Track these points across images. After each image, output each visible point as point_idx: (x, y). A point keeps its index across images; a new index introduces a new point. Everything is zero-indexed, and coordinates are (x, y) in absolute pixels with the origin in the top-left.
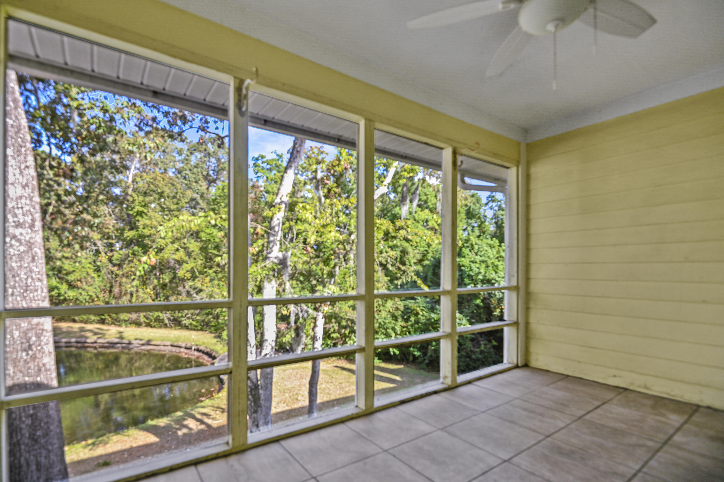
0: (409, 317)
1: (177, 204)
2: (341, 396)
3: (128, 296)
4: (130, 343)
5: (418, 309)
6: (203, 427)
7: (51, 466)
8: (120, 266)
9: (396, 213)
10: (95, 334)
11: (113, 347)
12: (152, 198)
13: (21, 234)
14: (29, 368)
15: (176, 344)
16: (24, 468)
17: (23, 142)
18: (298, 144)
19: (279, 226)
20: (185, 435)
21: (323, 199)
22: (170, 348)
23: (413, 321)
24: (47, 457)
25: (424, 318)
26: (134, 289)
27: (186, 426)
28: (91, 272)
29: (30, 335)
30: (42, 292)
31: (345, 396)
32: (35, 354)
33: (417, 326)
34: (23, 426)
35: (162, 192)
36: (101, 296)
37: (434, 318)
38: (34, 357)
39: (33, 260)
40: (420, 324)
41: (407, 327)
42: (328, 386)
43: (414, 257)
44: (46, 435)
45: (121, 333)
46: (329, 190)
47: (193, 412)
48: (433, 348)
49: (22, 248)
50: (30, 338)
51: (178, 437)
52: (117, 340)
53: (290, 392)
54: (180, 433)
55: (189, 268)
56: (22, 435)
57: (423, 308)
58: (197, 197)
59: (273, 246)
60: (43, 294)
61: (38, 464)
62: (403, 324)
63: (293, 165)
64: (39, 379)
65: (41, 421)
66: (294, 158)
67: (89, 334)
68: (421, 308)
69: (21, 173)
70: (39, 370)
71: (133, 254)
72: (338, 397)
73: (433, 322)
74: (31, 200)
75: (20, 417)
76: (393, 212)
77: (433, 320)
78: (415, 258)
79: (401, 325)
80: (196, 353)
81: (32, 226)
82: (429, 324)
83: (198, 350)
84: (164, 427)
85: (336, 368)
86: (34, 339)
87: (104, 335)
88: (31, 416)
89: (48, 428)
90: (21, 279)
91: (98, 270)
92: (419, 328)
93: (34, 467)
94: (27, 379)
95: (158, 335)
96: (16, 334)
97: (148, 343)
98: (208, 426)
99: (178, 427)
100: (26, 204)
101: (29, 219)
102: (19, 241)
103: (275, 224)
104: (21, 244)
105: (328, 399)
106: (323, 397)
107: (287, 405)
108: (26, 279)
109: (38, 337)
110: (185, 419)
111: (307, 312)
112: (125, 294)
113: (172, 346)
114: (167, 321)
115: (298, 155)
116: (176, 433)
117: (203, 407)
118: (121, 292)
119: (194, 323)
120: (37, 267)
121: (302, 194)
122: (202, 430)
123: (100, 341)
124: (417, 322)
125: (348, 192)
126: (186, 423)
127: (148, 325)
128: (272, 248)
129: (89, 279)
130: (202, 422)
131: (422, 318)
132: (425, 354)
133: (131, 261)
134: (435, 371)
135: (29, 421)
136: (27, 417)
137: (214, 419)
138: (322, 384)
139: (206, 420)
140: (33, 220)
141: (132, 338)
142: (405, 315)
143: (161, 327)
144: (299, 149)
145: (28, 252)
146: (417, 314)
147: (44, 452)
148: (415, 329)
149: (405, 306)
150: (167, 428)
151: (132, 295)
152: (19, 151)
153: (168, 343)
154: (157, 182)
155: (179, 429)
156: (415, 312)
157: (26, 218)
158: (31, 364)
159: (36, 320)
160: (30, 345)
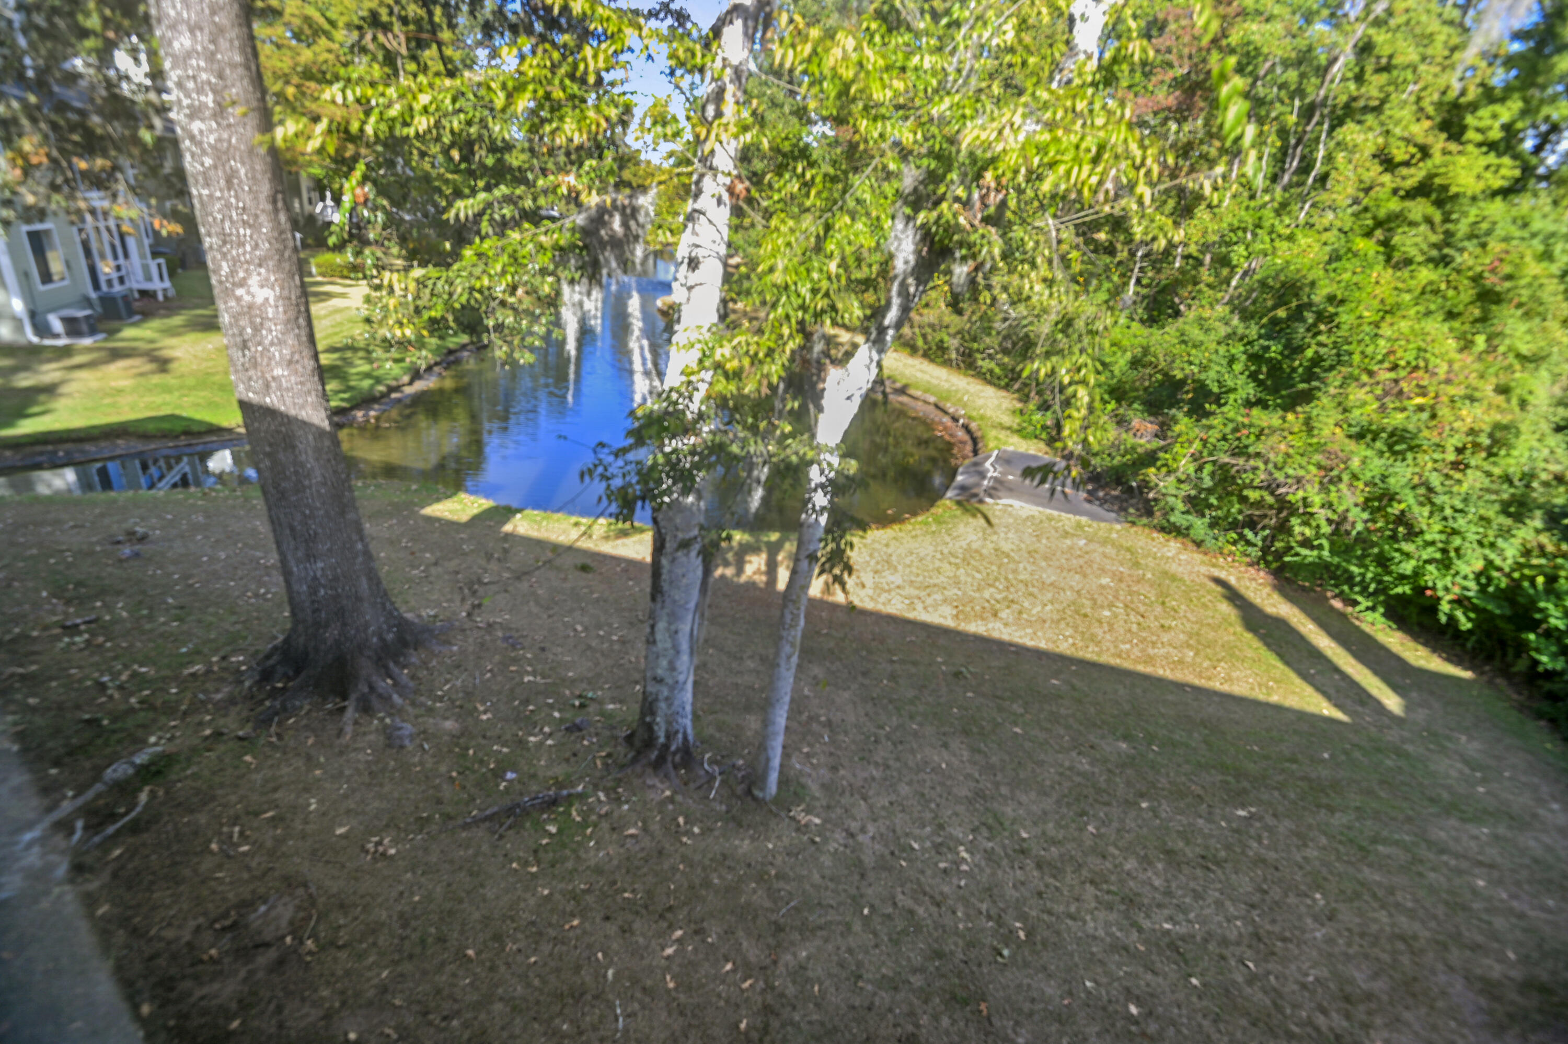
14: (250, 379)
15: (941, 405)
22: (932, 408)
24: (304, 524)
29: (242, 323)
30: (255, 247)
38: (255, 362)
39: (229, 184)
44: (298, 489)
49: (207, 161)
50: (244, 329)
60: (259, 253)
61: (292, 528)
64: (269, 400)
70: (268, 385)
80: (961, 434)
81: (219, 115)
83: (966, 428)
85: (1212, 585)
86: (249, 330)
88: (269, 455)
89: (299, 481)
90: (215, 221)
94: (251, 395)
95: (927, 377)
101: (208, 100)
102: (200, 144)
104: (204, 152)
108: (222, 221)
110: (758, 552)
113: (937, 406)
119: (997, 370)
120: (237, 197)
143: (940, 364)
145: (216, 167)
153: (932, 399)
158: (252, 373)
159: (247, 298)
160: (245, 342)
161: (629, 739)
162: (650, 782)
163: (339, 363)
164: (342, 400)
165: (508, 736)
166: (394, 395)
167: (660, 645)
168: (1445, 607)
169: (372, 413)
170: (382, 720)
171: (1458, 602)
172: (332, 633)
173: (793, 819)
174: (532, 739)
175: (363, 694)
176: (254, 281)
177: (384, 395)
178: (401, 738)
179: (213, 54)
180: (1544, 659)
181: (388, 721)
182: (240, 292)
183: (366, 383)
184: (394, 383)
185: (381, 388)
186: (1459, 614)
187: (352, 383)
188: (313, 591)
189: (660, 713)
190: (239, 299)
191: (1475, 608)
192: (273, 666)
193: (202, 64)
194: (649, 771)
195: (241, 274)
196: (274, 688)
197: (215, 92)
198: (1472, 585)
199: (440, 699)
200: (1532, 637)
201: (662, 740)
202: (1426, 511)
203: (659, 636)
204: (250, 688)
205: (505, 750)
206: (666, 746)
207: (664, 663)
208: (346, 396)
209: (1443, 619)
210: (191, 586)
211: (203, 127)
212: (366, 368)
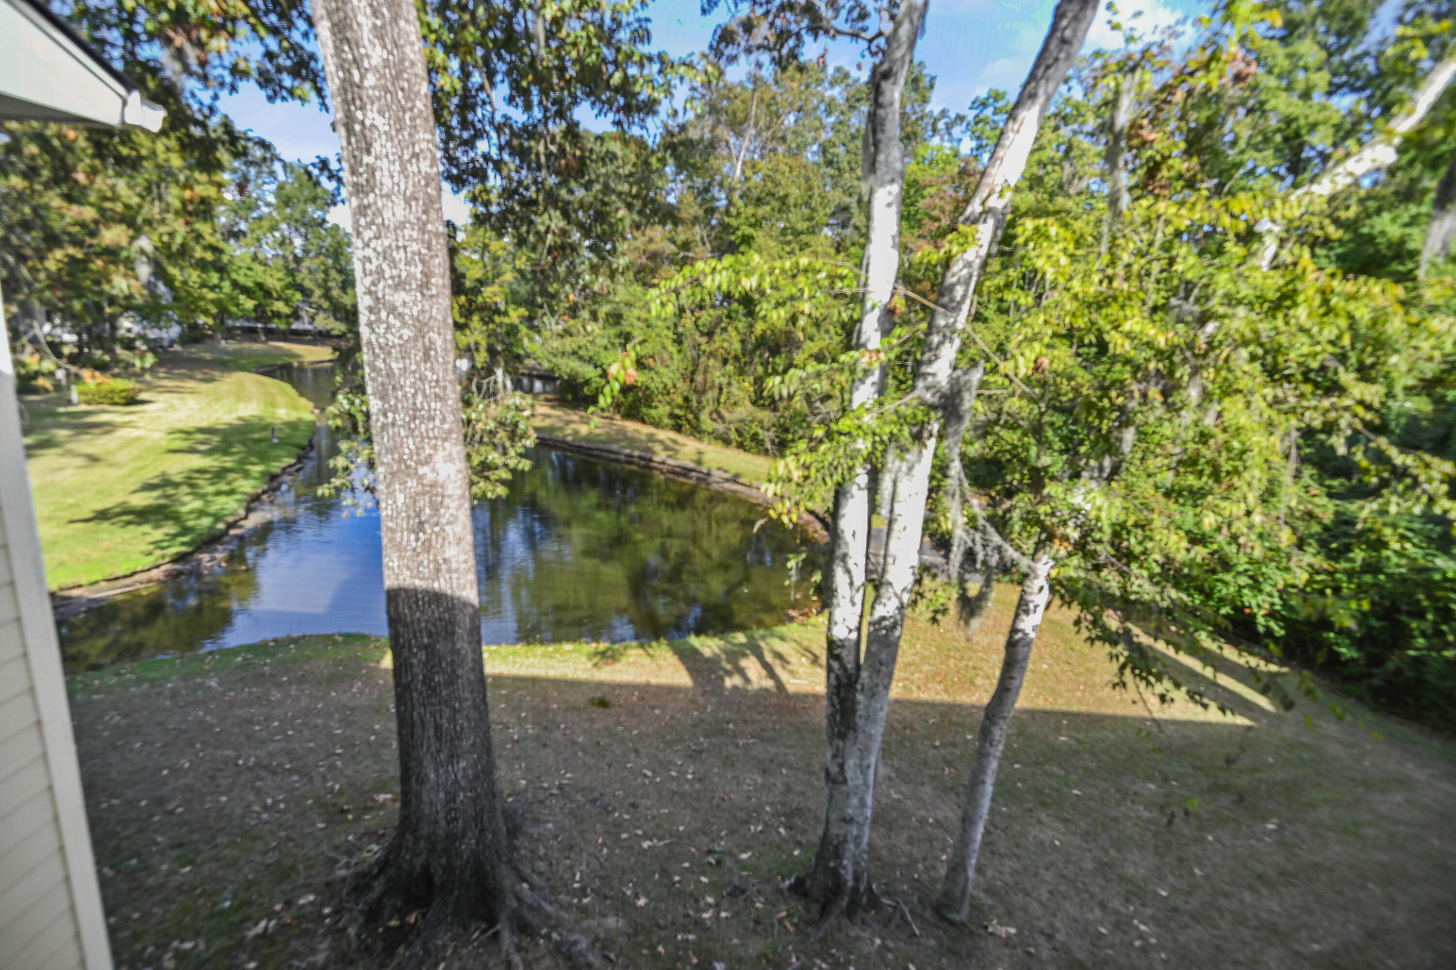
0: (1348, 548)
1: (810, 219)
2: (1084, 709)
3: (716, 391)
4: (708, 474)
5: (1388, 531)
6: (769, 684)
7: (459, 736)
8: (710, 334)
9: (1376, 231)
10: (666, 448)
11: (685, 475)
12: (768, 208)
13: (404, 304)
14: (421, 564)
16: (418, 729)
17: (408, 99)
18: (1070, 15)
19: (967, 284)
20: (735, 688)
21: (1125, 199)
23: (1359, 562)
24: (452, 720)
25: (1404, 561)
26: (724, 380)
27: (742, 672)
28: (668, 343)
29: (422, 503)
30: (444, 420)
31: (1094, 709)
32: (429, 540)
33: (1368, 578)
34: (415, 661)
35: (786, 196)
36: (680, 384)
37: (1444, 573)
38: (428, 546)
39: (427, 357)
40: (1382, 577)
41: (1331, 574)
42: (1057, 669)
43: (1410, 371)
44: (452, 681)
45: (700, 453)
46: (1153, 169)
47: (762, 644)
48: (1412, 653)
49: (407, 333)
50: (422, 510)
51: (722, 687)
52: (691, 465)
53: (962, 658)
54: (728, 682)
55: (815, 350)
56: (414, 676)
57: (1410, 534)
58: (853, 201)
59: (941, 343)
60: (446, 426)
61: (438, 728)
62: (1320, 562)
63: (1041, 92)
64: (436, 585)
65: (441, 659)
66: (1048, 67)
67: (658, 448)
68: (1401, 531)
69: (403, 171)
70: (438, 570)
71: (729, 317)
72: (1075, 708)
73: (1436, 582)
74: (422, 230)
75: (410, 647)
76: (1365, 230)
77: (1437, 577)
78: (1415, 373)
79: (1311, 566)
81: (424, 286)
82: (1417, 584)
84: (707, 660)
86: (428, 511)
87: (677, 452)
88: (426, 647)
89: (454, 672)
90: (405, 395)
91: (679, 340)
92: (1376, 585)
93: (432, 732)
94: (417, 582)
96: (401, 498)
97: (735, 479)
98: (780, 685)
99: (729, 667)
100: (411, 239)
101: (417, 270)
102: (401, 316)
103: (954, 280)
104: (404, 324)
105: (1048, 707)
106: (1037, 696)
107: (946, 690)
108: (414, 396)
109: (436, 508)
110: (744, 655)
111: (999, 549)
112: (712, 387)
114: (768, 445)
115: (1062, 55)
116: (721, 679)
117: (782, 638)
118: (705, 381)
120: (432, 370)
121: (1083, 185)
122: (766, 690)
123: (670, 462)
124: (1373, 567)
125: (1220, 174)
126: (744, 663)
127: (741, 446)
128: (938, 347)
129: (666, 356)
130: (771, 674)
131: (1395, 559)
132: (1376, 661)
133: (724, 330)
134: (1398, 715)
135: (422, 656)
136: (420, 648)
137: (792, 673)
138: (1041, 658)
139: (779, 670)
140: (427, 275)
141: (714, 466)
142: (1335, 538)
143: (759, 453)
144: (1068, 33)
145: (415, 340)
146: (1380, 544)
147: (447, 712)
148: (1359, 586)
149: (1337, 513)
150: (712, 663)
151: (721, 389)
152: (399, 120)
154: (779, 177)
155: (729, 674)
156: (1373, 537)
157: (412, 269)
158: (423, 557)
159: (430, 477)
160: (421, 523)
161: (798, 889)
162: (852, 934)
163: (162, 501)
164: (183, 544)
165: (681, 920)
166: (233, 532)
167: (850, 783)
168: (1260, 620)
169: (219, 556)
170: (548, 937)
171: (1272, 614)
172: (468, 845)
173: (992, 934)
174: (705, 915)
175: (514, 911)
176: (439, 457)
177: (225, 533)
178: (581, 954)
179: (425, 224)
180: (1343, 650)
181: (555, 936)
182: (422, 470)
183: (206, 522)
184: (231, 519)
185: (221, 526)
186: (1272, 624)
187: (191, 523)
188: (451, 797)
189: (848, 854)
190: (421, 478)
191: (1283, 619)
192: (379, 900)
193: (415, 234)
194: (845, 921)
195: (428, 451)
196: (388, 930)
197: (423, 262)
198: (1277, 600)
199: (582, 892)
200: (1332, 635)
201: (850, 883)
202: (1234, 548)
203: (849, 775)
204: (358, 935)
205: (691, 937)
206: (855, 889)
207: (855, 801)
208: (186, 539)
209: (1261, 629)
210: (172, 812)
211: (407, 298)
212: (197, 504)
